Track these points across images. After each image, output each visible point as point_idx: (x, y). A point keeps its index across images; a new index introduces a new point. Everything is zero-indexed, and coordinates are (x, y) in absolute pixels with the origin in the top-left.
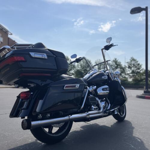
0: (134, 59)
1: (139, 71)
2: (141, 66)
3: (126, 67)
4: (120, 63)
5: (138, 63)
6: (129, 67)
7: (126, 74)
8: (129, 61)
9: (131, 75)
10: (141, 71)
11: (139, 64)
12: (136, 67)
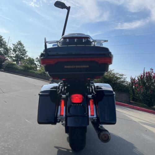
0: (21, 44)
1: (23, 56)
2: (26, 52)
3: (11, 49)
4: (6, 43)
5: (24, 48)
6: (14, 50)
7: (8, 56)
8: (16, 43)
9: (14, 58)
10: (24, 57)
11: (24, 50)
12: (21, 52)
